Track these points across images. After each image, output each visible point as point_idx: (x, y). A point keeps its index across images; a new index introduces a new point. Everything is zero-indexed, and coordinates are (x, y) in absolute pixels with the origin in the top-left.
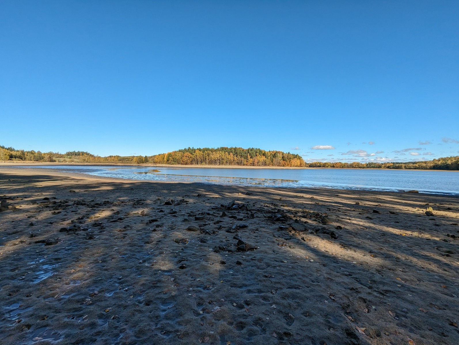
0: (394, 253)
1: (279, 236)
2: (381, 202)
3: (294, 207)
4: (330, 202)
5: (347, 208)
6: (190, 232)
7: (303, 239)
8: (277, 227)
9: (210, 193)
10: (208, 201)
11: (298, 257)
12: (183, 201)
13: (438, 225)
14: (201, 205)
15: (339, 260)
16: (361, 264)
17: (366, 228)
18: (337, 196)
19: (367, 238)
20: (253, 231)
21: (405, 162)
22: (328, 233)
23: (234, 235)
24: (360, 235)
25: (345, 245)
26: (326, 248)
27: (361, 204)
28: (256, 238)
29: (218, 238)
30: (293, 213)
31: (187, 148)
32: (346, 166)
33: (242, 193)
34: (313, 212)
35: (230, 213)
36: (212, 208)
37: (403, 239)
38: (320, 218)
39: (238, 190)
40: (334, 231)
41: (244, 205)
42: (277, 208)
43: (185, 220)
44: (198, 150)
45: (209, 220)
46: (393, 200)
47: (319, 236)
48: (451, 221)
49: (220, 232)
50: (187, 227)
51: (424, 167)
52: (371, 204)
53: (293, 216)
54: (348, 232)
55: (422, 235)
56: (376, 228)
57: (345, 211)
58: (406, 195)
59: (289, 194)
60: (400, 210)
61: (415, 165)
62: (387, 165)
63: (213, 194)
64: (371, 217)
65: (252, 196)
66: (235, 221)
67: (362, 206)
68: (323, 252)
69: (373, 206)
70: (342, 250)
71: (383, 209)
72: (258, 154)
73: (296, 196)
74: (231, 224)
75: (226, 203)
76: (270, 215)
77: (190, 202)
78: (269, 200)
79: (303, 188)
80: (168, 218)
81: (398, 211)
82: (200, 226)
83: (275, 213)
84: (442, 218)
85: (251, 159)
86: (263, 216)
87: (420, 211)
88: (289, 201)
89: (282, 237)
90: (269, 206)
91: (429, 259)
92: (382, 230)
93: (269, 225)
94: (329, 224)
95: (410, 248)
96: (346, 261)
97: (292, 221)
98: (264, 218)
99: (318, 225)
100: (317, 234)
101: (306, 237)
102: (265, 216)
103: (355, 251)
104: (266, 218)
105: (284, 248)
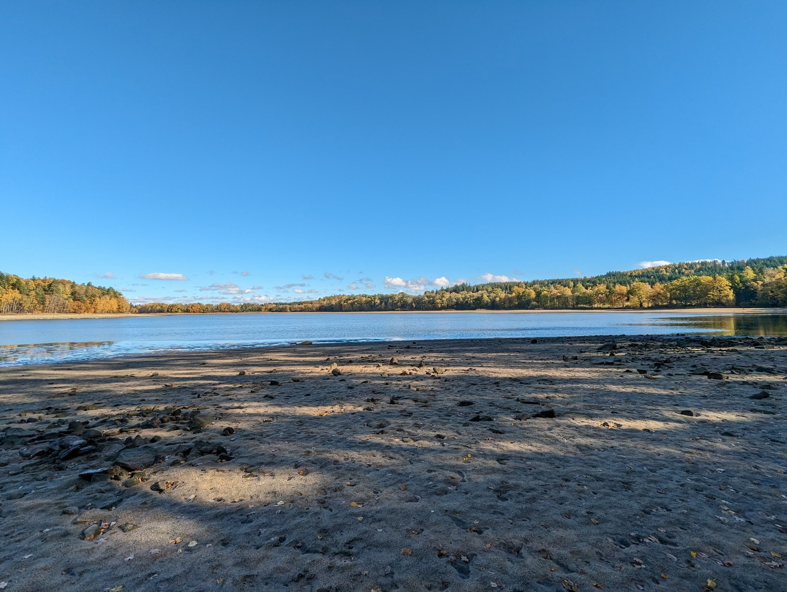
0: (328, 455)
1: (81, 505)
2: (274, 365)
3: (116, 406)
4: (193, 379)
5: (229, 386)
7: (156, 487)
8: (75, 476)
11: (153, 551)
13: (351, 388)
15: (251, 511)
16: (292, 502)
17: (272, 417)
18: (204, 364)
19: (281, 438)
21: (289, 302)
22: (210, 452)
24: (268, 436)
25: (252, 468)
26: (217, 491)
27: (247, 373)
30: (116, 424)
34: (165, 409)
37: (326, 423)
38: (184, 419)
40: (221, 443)
42: (64, 418)
47: (192, 465)
51: (311, 308)
52: (262, 370)
53: (118, 430)
54: (248, 436)
55: (344, 407)
56: (286, 412)
57: (227, 393)
58: (301, 349)
60: (302, 373)
61: (300, 306)
64: (272, 395)
67: (250, 376)
68: (212, 507)
69: (267, 374)
70: (248, 483)
71: (282, 376)
73: (116, 377)
78: (37, 400)
79: (130, 357)
81: (300, 376)
83: (61, 434)
84: (350, 377)
86: (16, 456)
87: (326, 370)
88: (98, 394)
89: (93, 507)
90: (39, 417)
91: (368, 446)
92: (296, 416)
93: (44, 478)
94: (208, 429)
95: (342, 436)
96: (265, 508)
97: (117, 445)
98: (24, 459)
99: (183, 437)
100: (187, 462)
101: (162, 478)
102: (25, 453)
103: (272, 475)
104: (32, 460)
105: (106, 541)
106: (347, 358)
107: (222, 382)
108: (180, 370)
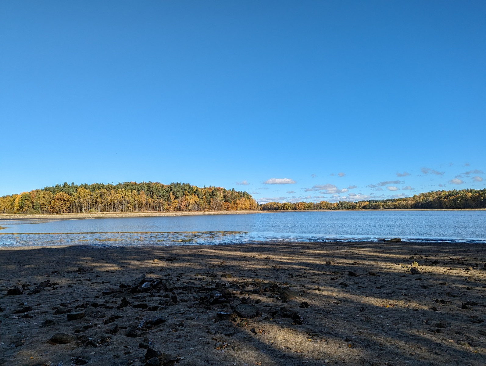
0: (376, 338)
1: (217, 330)
2: (358, 259)
3: (242, 277)
4: (292, 264)
5: (316, 272)
6: (55, 346)
7: (253, 331)
8: (215, 314)
9: (101, 264)
10: (98, 280)
12: (46, 284)
13: (425, 287)
14: (84, 288)
15: (306, 360)
16: (336, 363)
17: (341, 300)
18: (302, 253)
19: (343, 318)
20: (174, 327)
21: (382, 199)
22: (289, 316)
23: (140, 340)
24: (333, 314)
25: (313, 334)
26: (287, 342)
27: (332, 264)
28: (179, 340)
29: (110, 350)
30: (239, 288)
31: (61, 184)
32: (312, 207)
33: (160, 258)
34: (269, 283)
35: (136, 298)
36: (104, 293)
37: (386, 313)
38: (278, 291)
39: (153, 254)
40: (298, 312)
41: (160, 281)
42: (214, 281)
43: (48, 323)
44: (83, 188)
45: (96, 317)
46: (372, 254)
47: (276, 322)
48: (439, 279)
49: (115, 338)
50: (49, 337)
51: (405, 206)
52: (346, 262)
53: (239, 292)
54: (318, 311)
55: (409, 303)
56: (353, 299)
57: (313, 277)
58: (388, 246)
59: (234, 255)
60: (381, 268)
61: (394, 203)
62: (363, 205)
63: (108, 265)
64: (346, 283)
65: (177, 263)
66: (144, 313)
67: (334, 266)
68: (282, 351)
69: (349, 266)
70: (308, 343)
71: (361, 268)
72: (186, 192)
73: (245, 257)
74: (136, 319)
75: (130, 280)
76: (202, 295)
77: (60, 285)
78: (203, 268)
80: (11, 322)
81: (378, 270)
82: (76, 332)
83: (212, 289)
84: (429, 277)
85: (176, 200)
86: (192, 298)
87: (405, 268)
88: (233, 267)
89: (221, 333)
90: (203, 278)
91: (417, 340)
92: (360, 303)
93: (202, 312)
94: (291, 301)
95: (395, 326)
96: (315, 361)
97: (237, 301)
98: (194, 300)
99: (275, 303)
100: (274, 320)
101: (257, 326)
102: (195, 297)
103: (327, 342)
104: (198, 301)
105: (224, 352)
106: (434, 258)
107: (312, 268)
108: (285, 256)
